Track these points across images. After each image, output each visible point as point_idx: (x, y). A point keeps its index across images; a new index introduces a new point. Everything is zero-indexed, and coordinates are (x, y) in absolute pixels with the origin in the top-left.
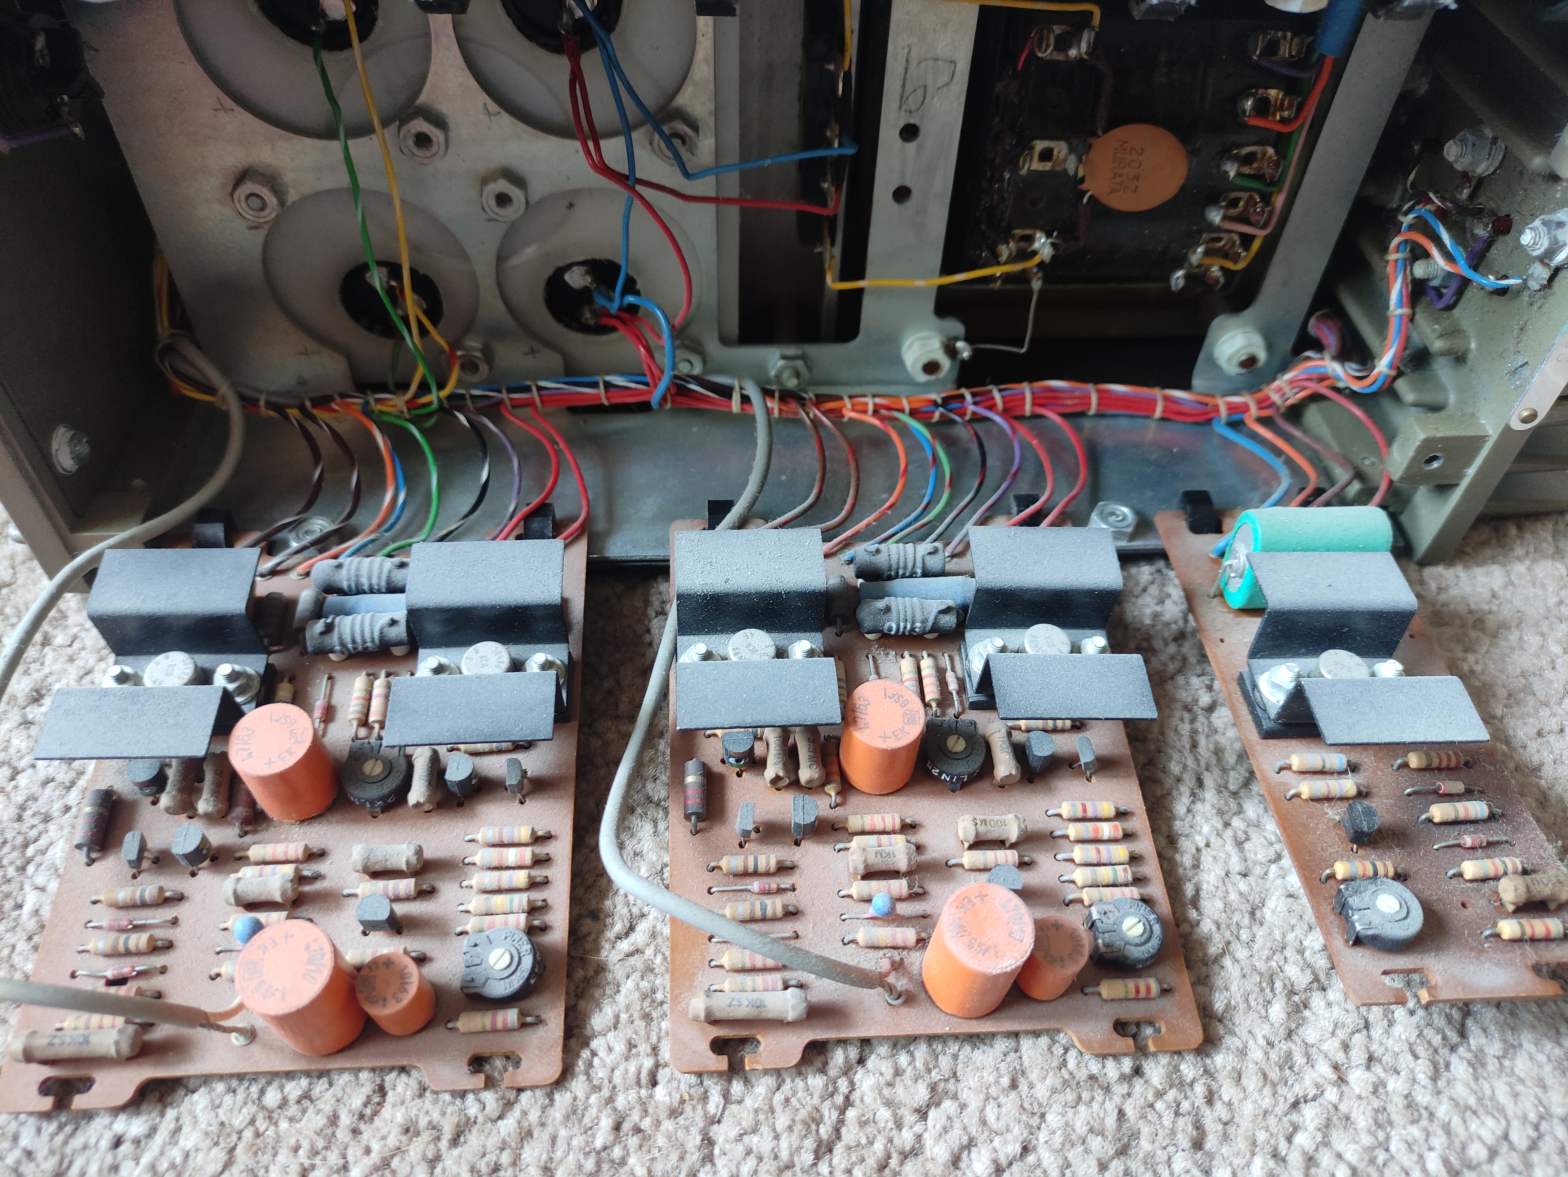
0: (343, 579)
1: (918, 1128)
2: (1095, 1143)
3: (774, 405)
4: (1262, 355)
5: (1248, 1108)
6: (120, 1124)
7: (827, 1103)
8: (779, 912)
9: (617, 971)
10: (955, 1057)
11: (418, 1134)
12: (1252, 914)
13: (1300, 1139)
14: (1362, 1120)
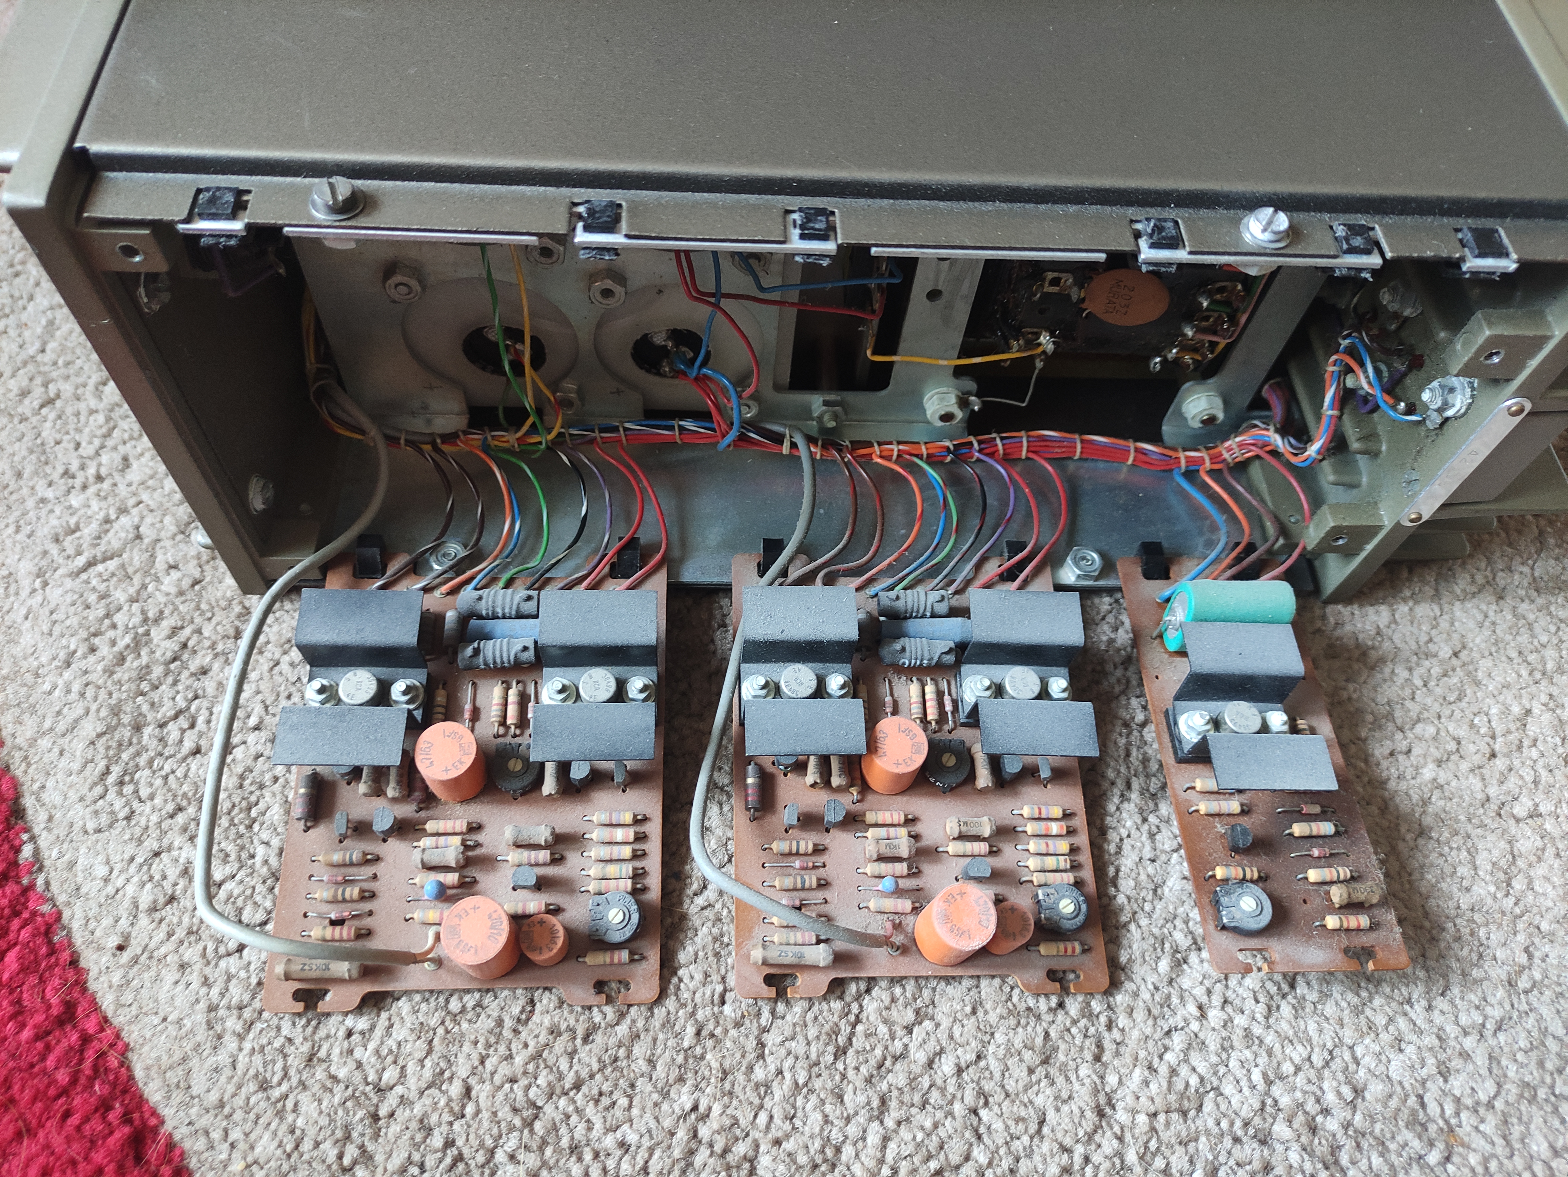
0: (483, 608)
1: (906, 1040)
2: (1027, 1055)
3: (817, 451)
4: (1221, 416)
5: (1135, 1034)
6: (350, 1021)
7: (844, 1021)
8: (814, 884)
9: (696, 921)
10: (934, 990)
11: (560, 1034)
12: (1155, 891)
13: (1168, 1056)
14: (1213, 1044)
